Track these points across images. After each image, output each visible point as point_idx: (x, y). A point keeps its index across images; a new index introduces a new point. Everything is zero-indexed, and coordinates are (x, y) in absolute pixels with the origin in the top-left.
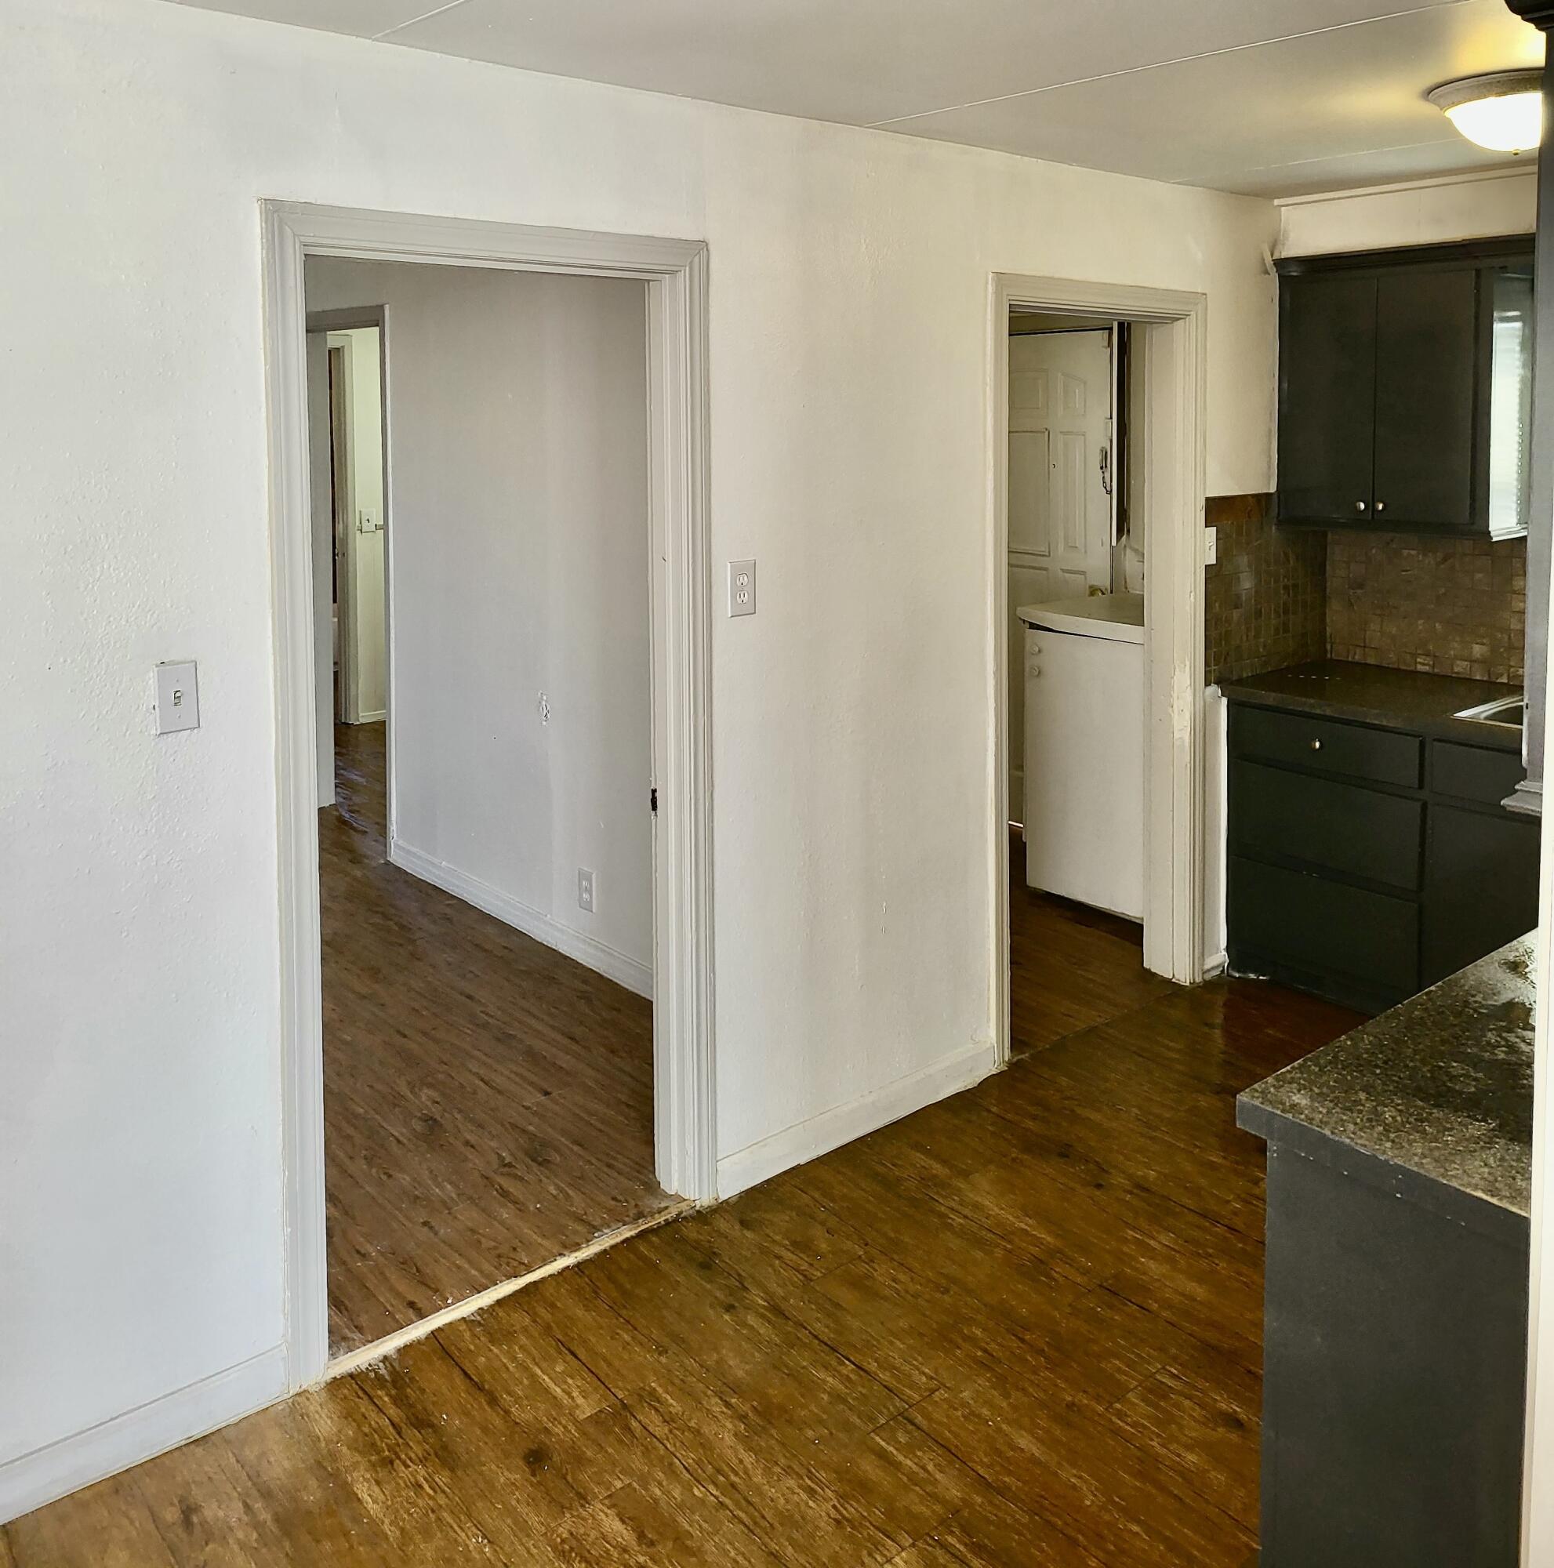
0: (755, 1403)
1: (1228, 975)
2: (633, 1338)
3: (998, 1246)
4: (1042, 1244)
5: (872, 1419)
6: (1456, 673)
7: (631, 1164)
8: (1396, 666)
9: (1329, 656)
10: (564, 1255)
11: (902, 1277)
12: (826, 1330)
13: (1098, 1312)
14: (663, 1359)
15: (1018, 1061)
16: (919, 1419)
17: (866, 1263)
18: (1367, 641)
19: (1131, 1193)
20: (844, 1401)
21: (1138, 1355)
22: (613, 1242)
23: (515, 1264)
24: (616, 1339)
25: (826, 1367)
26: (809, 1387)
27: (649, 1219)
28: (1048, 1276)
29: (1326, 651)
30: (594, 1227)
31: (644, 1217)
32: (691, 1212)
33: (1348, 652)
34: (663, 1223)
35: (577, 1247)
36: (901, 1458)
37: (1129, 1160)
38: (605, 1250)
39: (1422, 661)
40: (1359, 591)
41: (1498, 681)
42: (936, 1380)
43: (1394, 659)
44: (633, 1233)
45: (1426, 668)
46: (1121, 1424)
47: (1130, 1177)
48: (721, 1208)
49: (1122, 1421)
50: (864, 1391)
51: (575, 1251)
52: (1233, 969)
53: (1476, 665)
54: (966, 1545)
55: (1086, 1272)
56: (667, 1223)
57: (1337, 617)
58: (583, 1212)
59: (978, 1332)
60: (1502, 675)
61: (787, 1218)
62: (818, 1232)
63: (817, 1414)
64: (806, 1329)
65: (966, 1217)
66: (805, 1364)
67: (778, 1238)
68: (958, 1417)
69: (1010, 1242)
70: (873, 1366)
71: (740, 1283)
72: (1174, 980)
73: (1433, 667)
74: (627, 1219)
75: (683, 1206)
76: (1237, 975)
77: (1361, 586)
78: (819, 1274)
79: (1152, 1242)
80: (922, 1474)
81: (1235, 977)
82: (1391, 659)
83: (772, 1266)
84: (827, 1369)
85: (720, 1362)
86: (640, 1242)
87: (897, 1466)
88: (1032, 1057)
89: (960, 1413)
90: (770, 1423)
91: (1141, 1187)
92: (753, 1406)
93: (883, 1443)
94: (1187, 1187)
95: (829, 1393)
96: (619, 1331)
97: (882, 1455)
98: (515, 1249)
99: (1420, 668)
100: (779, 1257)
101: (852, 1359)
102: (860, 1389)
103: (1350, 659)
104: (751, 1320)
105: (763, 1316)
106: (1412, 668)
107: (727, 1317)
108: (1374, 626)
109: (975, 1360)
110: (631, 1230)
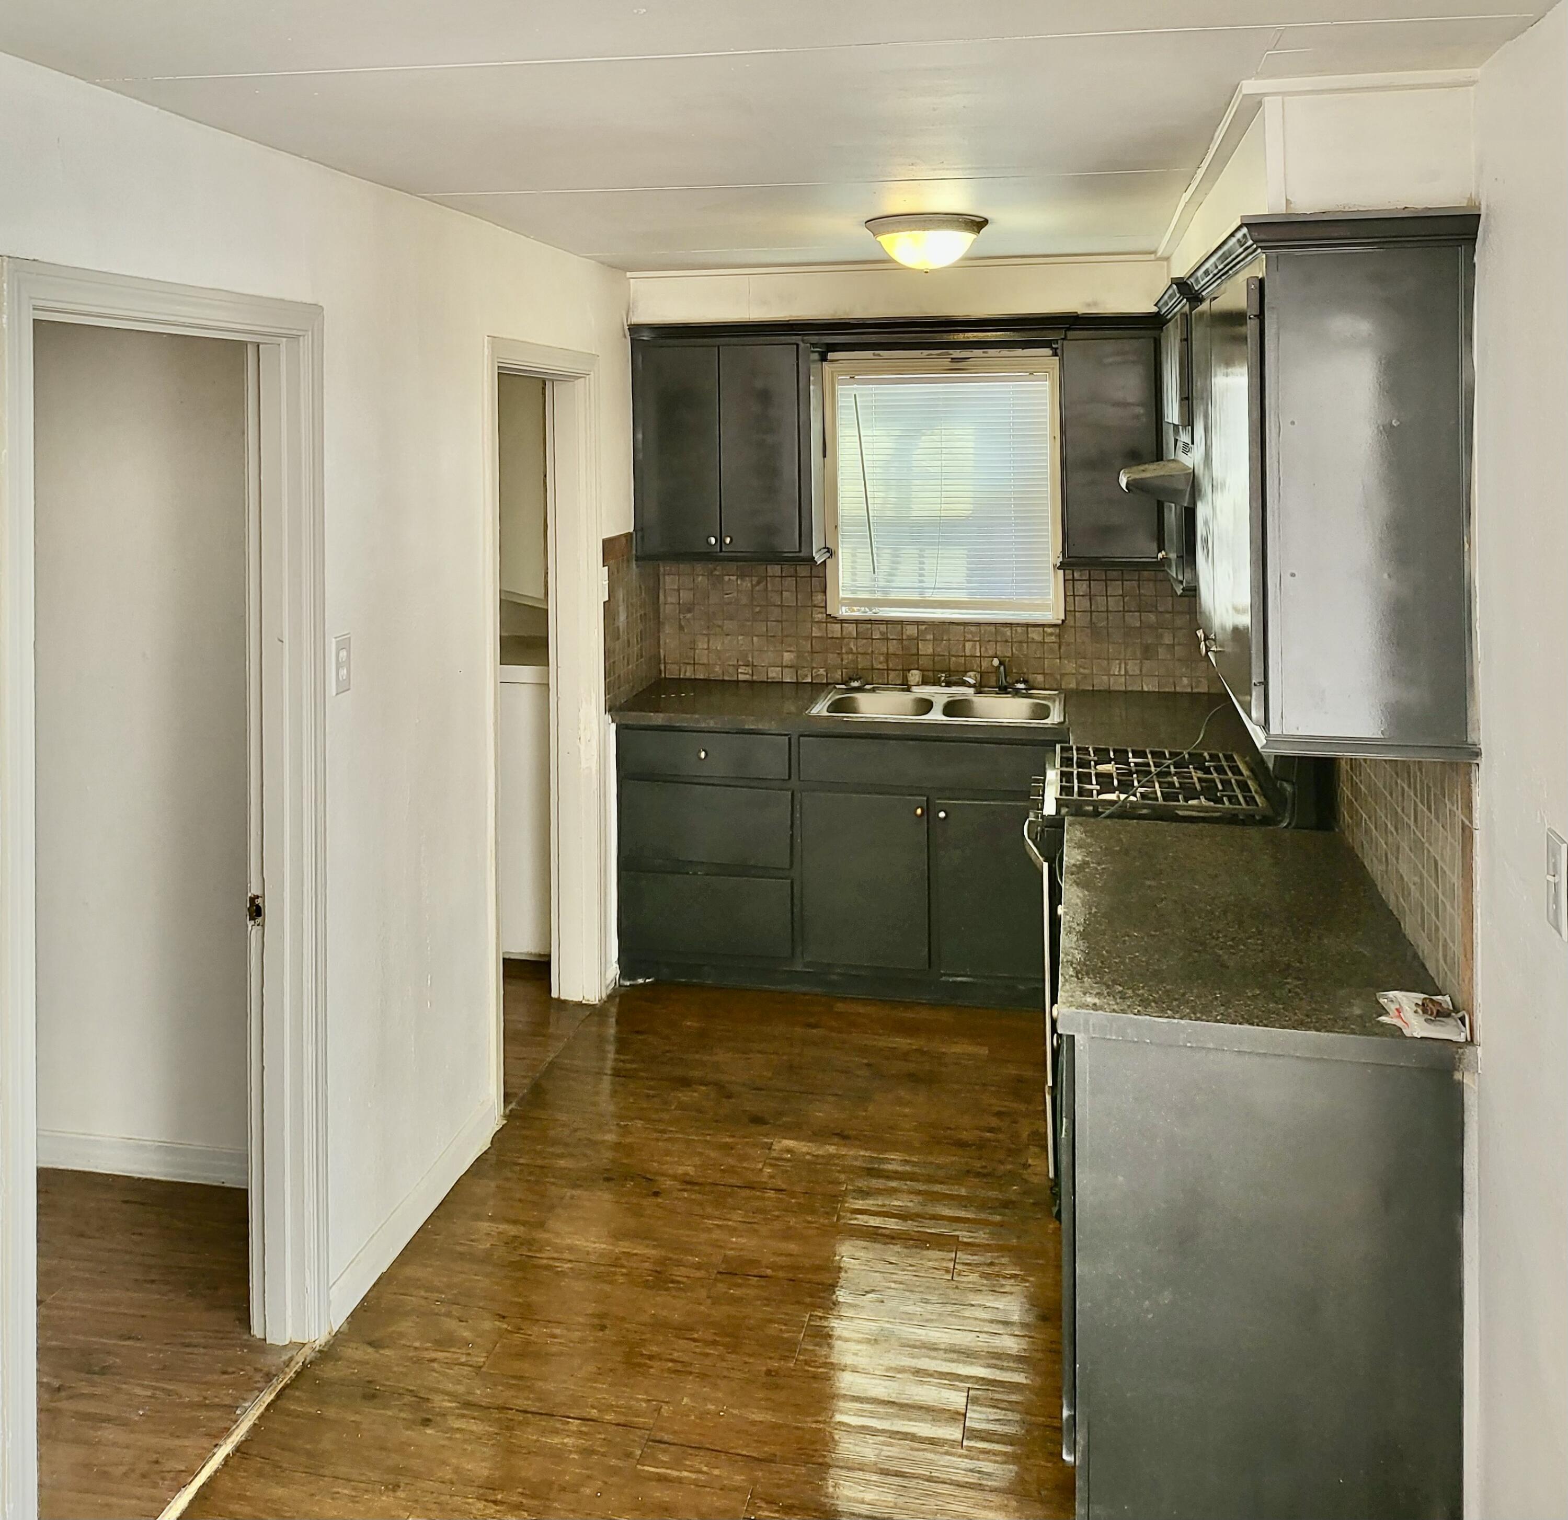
0: (520, 1490)
1: (620, 986)
2: (354, 1489)
3: (615, 1273)
4: (649, 1258)
5: (629, 1455)
6: (771, 678)
7: (211, 1334)
8: (721, 678)
9: (663, 675)
10: (221, 1446)
11: (557, 1331)
12: (530, 1402)
13: (732, 1294)
14: (401, 1494)
15: (511, 1111)
16: (666, 1437)
17: (518, 1333)
18: (696, 658)
19: (685, 1190)
20: (593, 1452)
21: (786, 1314)
22: (258, 1413)
23: (172, 1475)
24: (337, 1498)
25: (556, 1432)
26: (558, 1455)
27: (281, 1376)
28: (673, 1282)
29: (660, 671)
30: (230, 1406)
31: (275, 1375)
32: (313, 1354)
33: (680, 671)
34: (294, 1376)
35: (226, 1432)
36: (675, 1473)
37: (663, 1164)
38: (255, 1424)
39: (743, 671)
40: (689, 616)
41: (804, 681)
42: (653, 1400)
43: (720, 672)
44: (272, 1397)
45: (747, 677)
46: (813, 1369)
47: (674, 1177)
48: (338, 1339)
49: (811, 1367)
50: (603, 1436)
51: (229, 1436)
52: (624, 979)
53: (786, 670)
54: (777, 1511)
55: (698, 1267)
56: (298, 1373)
57: (670, 641)
58: (201, 1399)
59: (655, 1348)
60: (806, 676)
61: (410, 1324)
62: (450, 1324)
63: (580, 1473)
64: (512, 1409)
65: (570, 1261)
66: (535, 1438)
67: (417, 1344)
68: (694, 1421)
69: (623, 1266)
70: (594, 1413)
71: (416, 1396)
72: (584, 1002)
73: (752, 675)
74: (258, 1385)
75: (306, 1350)
76: (628, 983)
77: (689, 611)
78: (483, 1360)
79: (730, 1223)
80: (702, 1477)
81: (627, 986)
82: (717, 673)
83: (434, 1370)
84: (557, 1433)
85: (456, 1470)
86: (284, 1401)
87: (680, 1480)
88: (518, 1104)
89: (693, 1418)
90: (548, 1499)
91: (688, 1182)
92: (519, 1493)
93: (652, 1469)
94: (722, 1170)
95: (576, 1452)
96: (335, 1490)
97: (662, 1479)
98: (157, 1462)
99: (741, 677)
100: (433, 1360)
101: (572, 1415)
102: (599, 1436)
103: (681, 677)
104: (457, 1424)
105: (463, 1416)
106: (735, 678)
107: (429, 1431)
108: (702, 644)
109: (670, 1371)
110: (271, 1394)
